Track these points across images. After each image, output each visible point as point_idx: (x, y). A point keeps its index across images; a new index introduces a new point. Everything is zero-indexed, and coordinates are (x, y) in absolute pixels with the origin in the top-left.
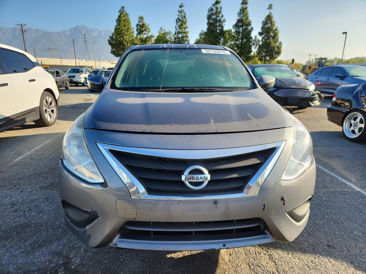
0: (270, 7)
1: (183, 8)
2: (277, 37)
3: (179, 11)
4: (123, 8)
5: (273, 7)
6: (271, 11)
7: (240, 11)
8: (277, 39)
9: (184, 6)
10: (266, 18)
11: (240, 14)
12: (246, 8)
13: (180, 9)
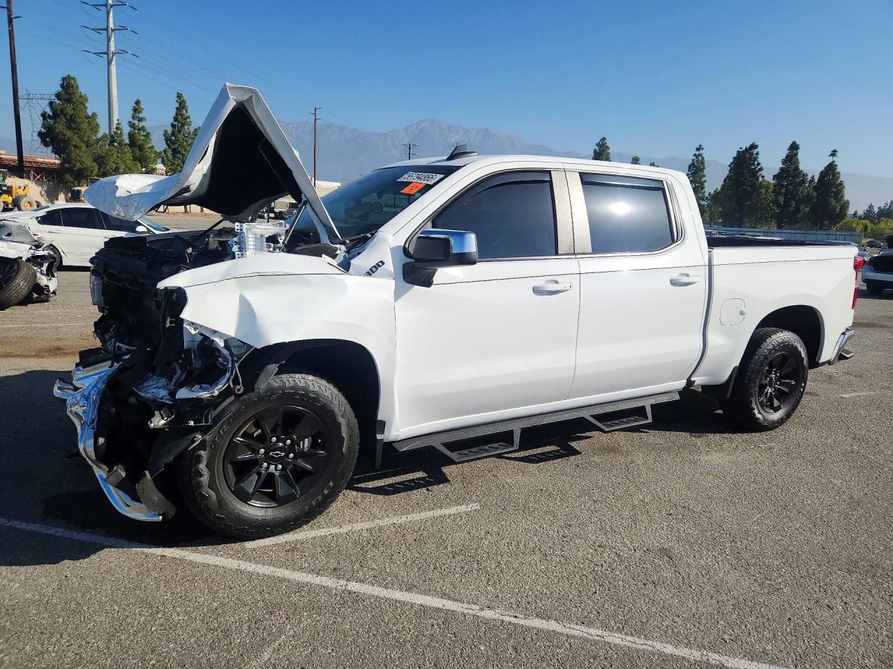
0: (834, 153)
1: (701, 152)
2: (840, 195)
3: (695, 155)
4: (604, 139)
5: (838, 154)
6: (835, 159)
7: (787, 157)
8: (843, 197)
9: (703, 149)
10: (825, 168)
11: (784, 162)
12: (796, 154)
13: (697, 153)
